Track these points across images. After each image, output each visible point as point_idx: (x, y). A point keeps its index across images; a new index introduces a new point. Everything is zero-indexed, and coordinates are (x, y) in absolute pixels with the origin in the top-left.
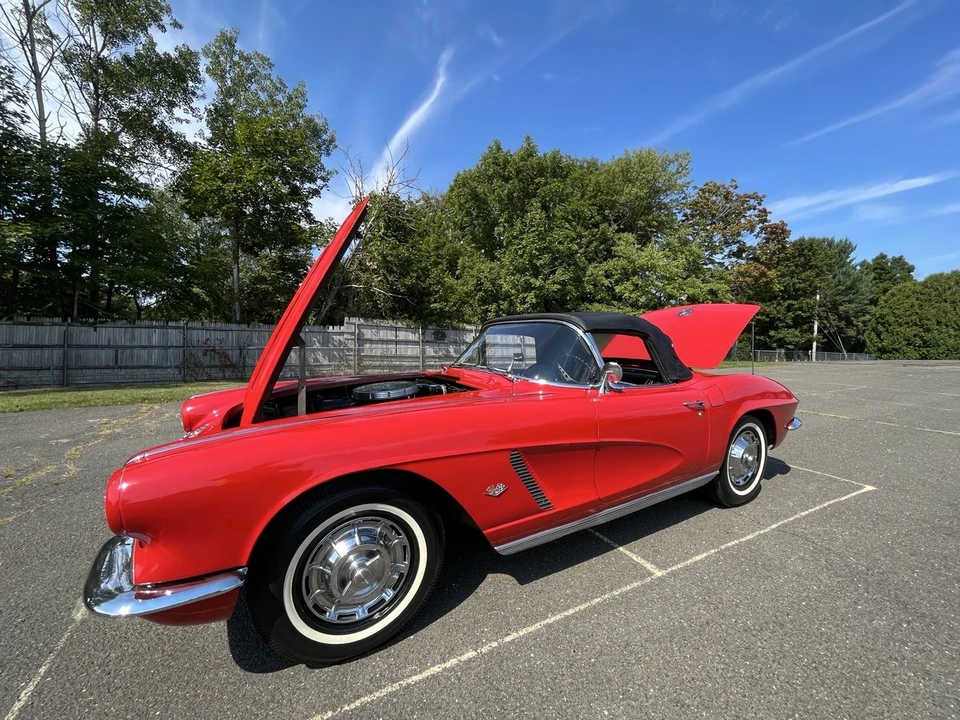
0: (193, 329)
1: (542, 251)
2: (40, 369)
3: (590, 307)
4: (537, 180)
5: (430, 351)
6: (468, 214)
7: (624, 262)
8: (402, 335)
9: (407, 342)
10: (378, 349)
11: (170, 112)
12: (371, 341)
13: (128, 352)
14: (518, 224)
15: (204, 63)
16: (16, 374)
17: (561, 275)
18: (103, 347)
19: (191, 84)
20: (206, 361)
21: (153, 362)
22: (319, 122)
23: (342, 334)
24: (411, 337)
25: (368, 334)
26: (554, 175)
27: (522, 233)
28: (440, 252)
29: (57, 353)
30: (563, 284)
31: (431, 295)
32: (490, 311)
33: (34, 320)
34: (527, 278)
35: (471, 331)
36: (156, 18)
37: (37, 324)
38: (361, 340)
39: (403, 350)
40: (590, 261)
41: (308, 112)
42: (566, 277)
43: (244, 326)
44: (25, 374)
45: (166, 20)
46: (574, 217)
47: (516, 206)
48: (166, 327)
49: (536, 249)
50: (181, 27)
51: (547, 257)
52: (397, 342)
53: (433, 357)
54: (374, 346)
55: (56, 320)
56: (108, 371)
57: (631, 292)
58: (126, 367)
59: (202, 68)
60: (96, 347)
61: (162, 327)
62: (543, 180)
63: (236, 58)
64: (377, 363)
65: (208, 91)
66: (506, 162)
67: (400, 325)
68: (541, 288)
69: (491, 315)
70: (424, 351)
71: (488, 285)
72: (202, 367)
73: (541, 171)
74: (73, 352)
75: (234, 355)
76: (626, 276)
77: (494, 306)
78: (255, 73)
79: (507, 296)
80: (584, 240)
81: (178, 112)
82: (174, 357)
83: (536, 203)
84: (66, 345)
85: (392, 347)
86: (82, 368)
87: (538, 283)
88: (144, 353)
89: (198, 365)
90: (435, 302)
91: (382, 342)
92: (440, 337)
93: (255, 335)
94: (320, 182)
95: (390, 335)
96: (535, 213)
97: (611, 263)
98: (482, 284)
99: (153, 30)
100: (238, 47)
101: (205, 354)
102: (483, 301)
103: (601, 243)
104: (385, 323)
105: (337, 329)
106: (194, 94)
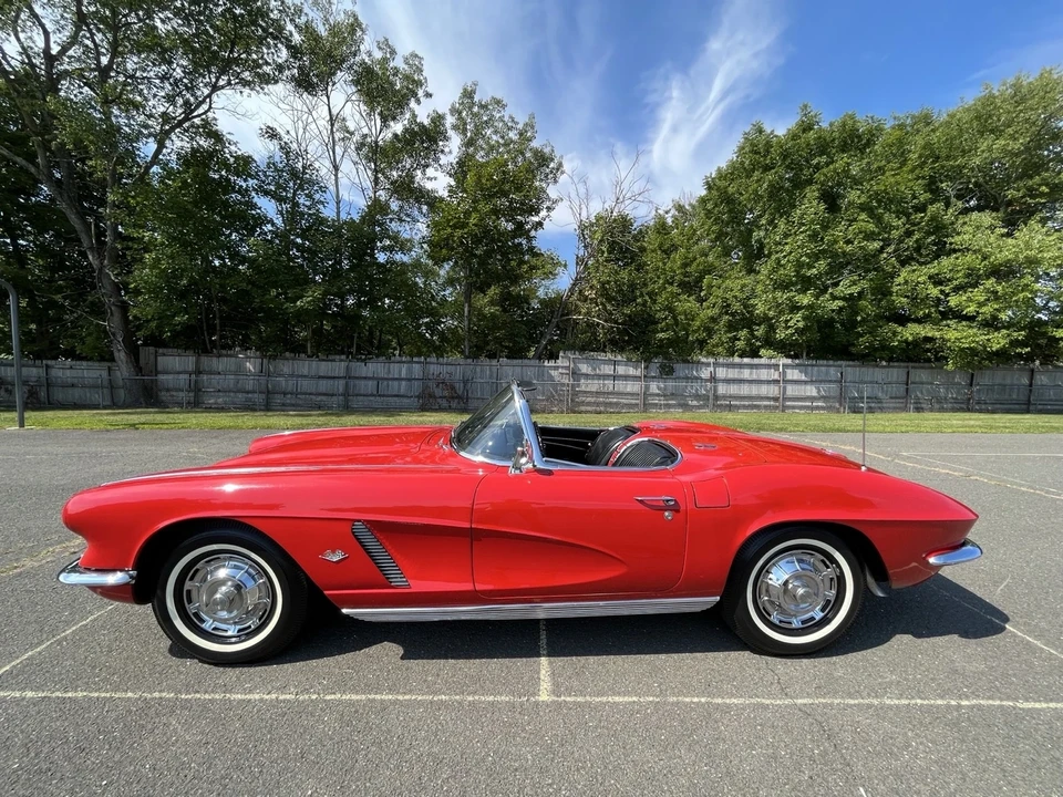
0: (430, 363)
1: (816, 257)
2: (332, 395)
3: (900, 329)
4: (815, 162)
5: (654, 387)
6: (717, 221)
7: (970, 259)
8: (621, 370)
9: (626, 377)
10: (594, 386)
11: (424, 173)
12: (587, 376)
13: (386, 383)
14: (782, 226)
15: (450, 120)
16: (320, 398)
17: (847, 286)
18: (370, 378)
19: (441, 143)
20: (438, 392)
21: (402, 391)
22: (547, 150)
23: (556, 368)
24: (631, 371)
25: (584, 368)
26: (844, 148)
27: (786, 236)
28: (688, 269)
29: (342, 382)
30: (850, 299)
31: (657, 323)
32: (739, 340)
33: (330, 357)
34: (792, 294)
35: (708, 365)
36: (415, 94)
37: (331, 361)
38: (576, 374)
39: (621, 386)
40: (903, 263)
41: (535, 144)
42: (855, 290)
43: (469, 361)
44: (324, 398)
45: (420, 93)
46: (879, 202)
47: (781, 201)
48: (412, 362)
49: (807, 255)
50: (431, 96)
51: (822, 265)
52: (615, 377)
53: (658, 395)
54: (589, 381)
55: (343, 357)
56: (372, 398)
57: (981, 305)
58: (384, 396)
59: (448, 125)
60: (365, 378)
61: (409, 362)
62: (824, 159)
63: (476, 109)
64: (593, 400)
65: (453, 147)
66: (768, 145)
67: (619, 358)
68: (810, 307)
69: (740, 344)
70: (647, 388)
71: (737, 307)
72: (435, 397)
73: (823, 147)
74: (352, 382)
75: (459, 387)
76: (973, 280)
77: (743, 333)
78: (491, 118)
79: (766, 319)
80: (895, 234)
81: (430, 172)
82: (417, 387)
83: (812, 193)
84: (348, 377)
85: (609, 383)
86: (357, 395)
87: (805, 302)
88: (396, 383)
89: (432, 396)
90: (662, 331)
91: (599, 377)
92: (667, 372)
93: (478, 369)
94: (543, 213)
95: (608, 370)
96: (810, 206)
97: (946, 262)
98: (728, 306)
99: (413, 104)
100: (476, 99)
101: (438, 386)
102: (731, 327)
103: (929, 234)
104: (602, 356)
105: (552, 363)
106: (442, 151)
